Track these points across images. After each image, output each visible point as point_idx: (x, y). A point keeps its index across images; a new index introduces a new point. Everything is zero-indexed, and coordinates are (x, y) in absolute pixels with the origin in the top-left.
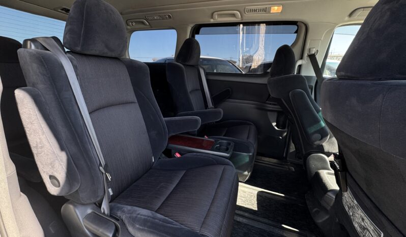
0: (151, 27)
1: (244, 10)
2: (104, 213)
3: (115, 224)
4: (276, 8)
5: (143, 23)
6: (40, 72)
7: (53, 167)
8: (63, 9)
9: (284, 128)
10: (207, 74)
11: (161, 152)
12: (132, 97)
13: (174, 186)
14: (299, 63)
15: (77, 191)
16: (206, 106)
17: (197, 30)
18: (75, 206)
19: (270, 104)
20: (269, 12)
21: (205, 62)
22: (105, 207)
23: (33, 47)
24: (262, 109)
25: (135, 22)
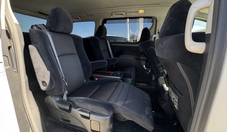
0: (82, 20)
1: (127, 12)
2: (64, 100)
3: (70, 103)
4: (141, 11)
5: (78, 18)
6: (39, 38)
7: (44, 77)
8: (38, 12)
9: (149, 68)
10: (110, 43)
11: (88, 78)
12: (75, 51)
13: (95, 91)
14: (154, 36)
15: (53, 89)
16: (110, 57)
17: (105, 21)
18: (52, 97)
19: (142, 57)
20: (138, 13)
21: (110, 38)
22: (65, 98)
23: (36, 28)
24: (138, 59)
25: (74, 18)
